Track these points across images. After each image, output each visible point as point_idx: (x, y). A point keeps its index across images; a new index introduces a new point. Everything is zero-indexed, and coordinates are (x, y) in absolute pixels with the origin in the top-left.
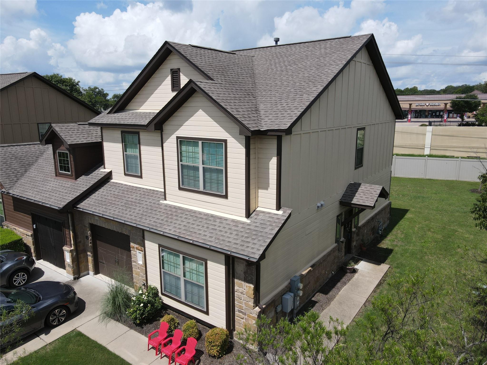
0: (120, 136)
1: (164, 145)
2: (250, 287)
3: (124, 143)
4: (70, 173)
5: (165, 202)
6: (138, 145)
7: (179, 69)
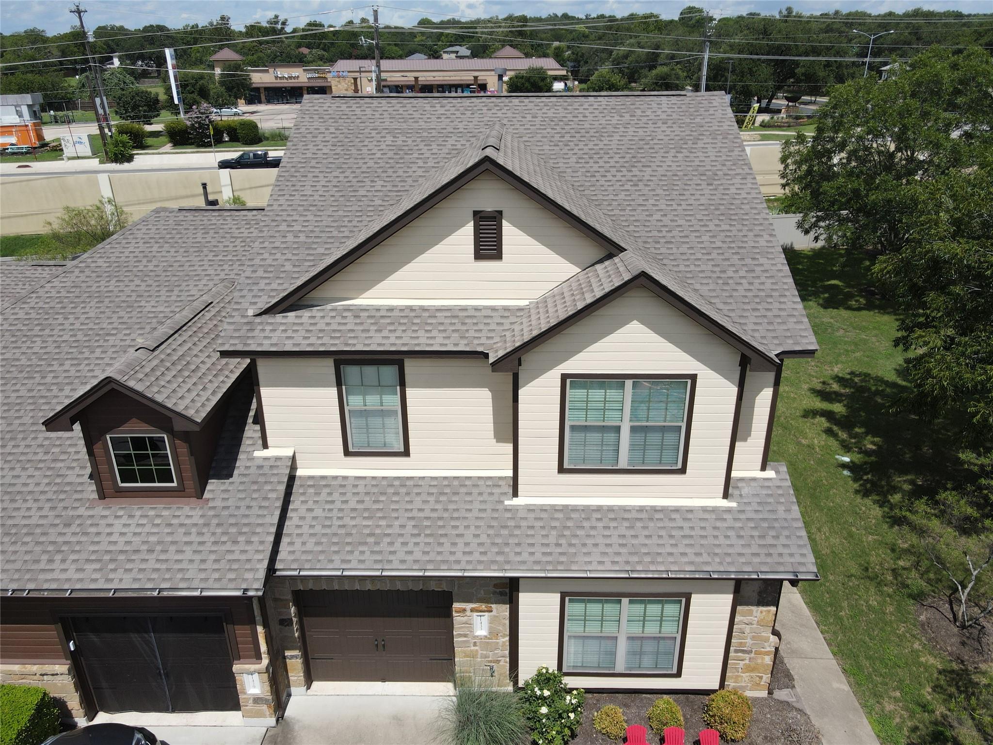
0: (332, 371)
1: (521, 392)
2: (769, 611)
3: (344, 387)
4: (175, 484)
5: (516, 501)
6: (398, 388)
7: (500, 213)
